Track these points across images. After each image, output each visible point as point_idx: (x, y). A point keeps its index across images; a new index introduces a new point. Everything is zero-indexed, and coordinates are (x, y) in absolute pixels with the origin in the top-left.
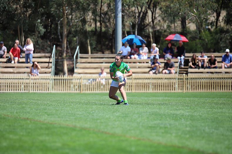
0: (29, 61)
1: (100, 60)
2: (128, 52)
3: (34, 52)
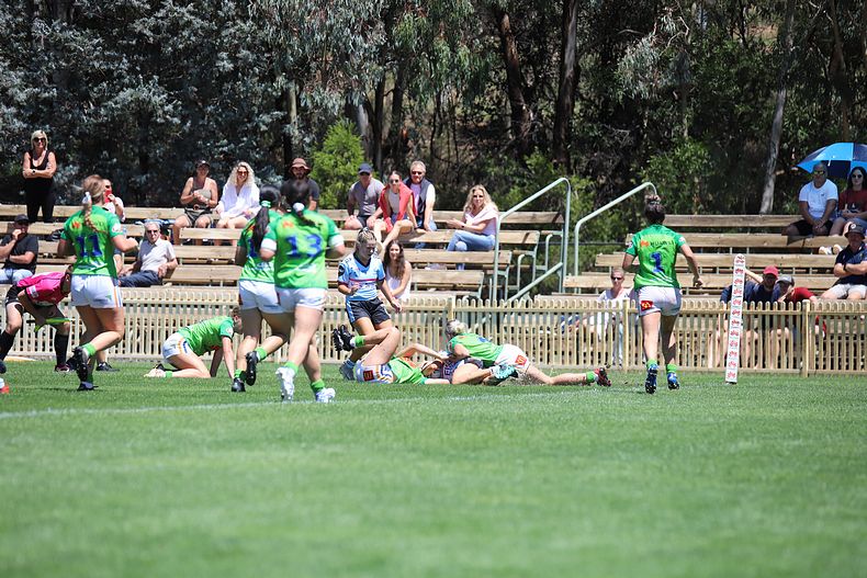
1: (704, 240)
2: (828, 201)
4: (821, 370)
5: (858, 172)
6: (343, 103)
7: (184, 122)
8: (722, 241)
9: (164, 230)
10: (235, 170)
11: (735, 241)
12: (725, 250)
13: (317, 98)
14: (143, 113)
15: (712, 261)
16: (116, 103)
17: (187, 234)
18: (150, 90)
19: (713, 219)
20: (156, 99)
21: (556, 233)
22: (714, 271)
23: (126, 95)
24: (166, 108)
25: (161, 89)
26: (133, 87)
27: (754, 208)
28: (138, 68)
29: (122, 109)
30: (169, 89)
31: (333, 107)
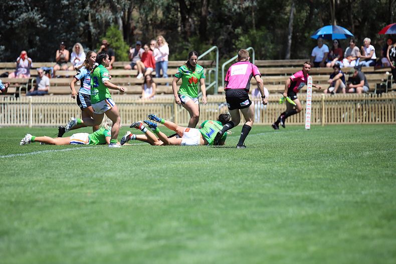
0: (161, 73)
1: (275, 71)
2: (325, 54)
3: (169, 59)
4: (329, 123)
5: (336, 41)
6: (114, 17)
7: (48, 26)
8: (282, 71)
9: (48, 72)
10: (74, 47)
11: (287, 71)
12: (283, 75)
13: (102, 15)
14: (31, 23)
15: (279, 79)
16: (20, 19)
17: (58, 73)
18: (34, 14)
20: (37, 17)
21: (213, 69)
22: (279, 83)
23: (24, 15)
24: (41, 21)
25: (39, 13)
26: (26, 12)
28: (28, 4)
29: (22, 21)
30: (41, 13)
31: (110, 19)
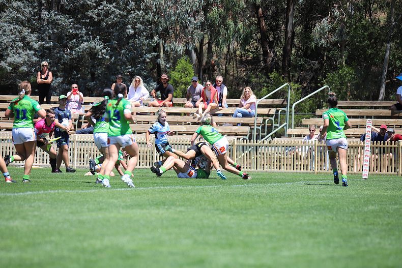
1: (353, 112)
6: (185, 49)
7: (111, 58)
8: (361, 113)
10: (134, 80)
11: (367, 113)
13: (172, 46)
14: (92, 53)
15: (356, 122)
16: (80, 49)
18: (95, 43)
19: (356, 103)
20: (98, 47)
21: (283, 109)
22: (357, 127)
23: (84, 45)
24: (103, 51)
25: (101, 42)
26: (88, 41)
27: (376, 98)
28: (90, 33)
29: (82, 52)
30: (104, 42)
31: (180, 51)
